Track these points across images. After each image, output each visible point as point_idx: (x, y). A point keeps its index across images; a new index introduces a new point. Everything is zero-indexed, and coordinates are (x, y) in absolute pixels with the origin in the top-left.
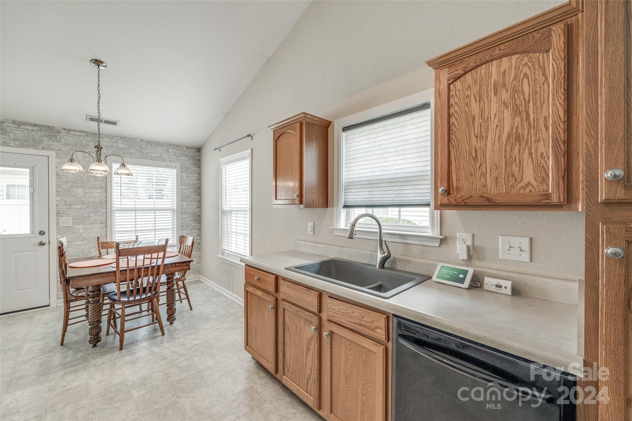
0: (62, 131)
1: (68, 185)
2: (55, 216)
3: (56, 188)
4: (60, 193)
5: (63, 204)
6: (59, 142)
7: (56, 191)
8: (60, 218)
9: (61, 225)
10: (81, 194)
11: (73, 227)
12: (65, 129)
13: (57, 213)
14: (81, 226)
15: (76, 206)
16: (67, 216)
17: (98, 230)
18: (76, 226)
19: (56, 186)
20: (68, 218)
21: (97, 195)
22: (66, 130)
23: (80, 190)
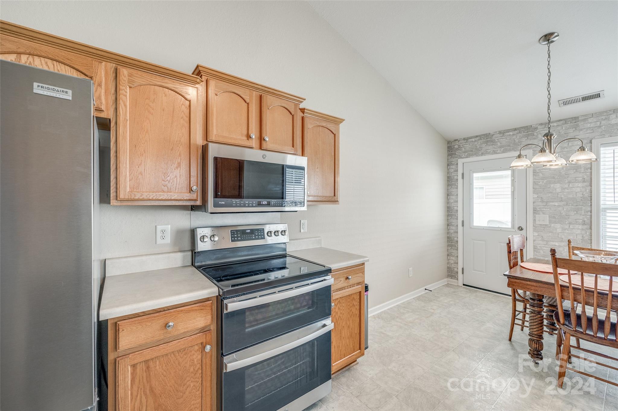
0: (539, 127)
1: (545, 181)
2: (532, 213)
3: (533, 185)
4: (537, 190)
5: (540, 201)
6: (536, 139)
7: (533, 188)
8: (536, 215)
9: (537, 223)
10: (558, 190)
11: (549, 226)
12: (541, 124)
13: (533, 211)
14: (558, 226)
15: (553, 204)
16: (543, 214)
17: (579, 232)
18: (552, 225)
19: (533, 183)
20: (544, 215)
21: (578, 190)
22: (543, 124)
23: (558, 186)
